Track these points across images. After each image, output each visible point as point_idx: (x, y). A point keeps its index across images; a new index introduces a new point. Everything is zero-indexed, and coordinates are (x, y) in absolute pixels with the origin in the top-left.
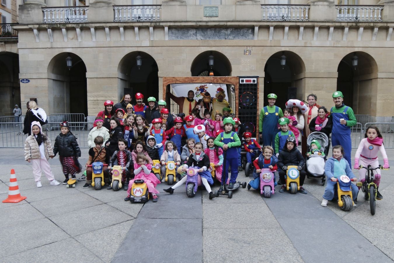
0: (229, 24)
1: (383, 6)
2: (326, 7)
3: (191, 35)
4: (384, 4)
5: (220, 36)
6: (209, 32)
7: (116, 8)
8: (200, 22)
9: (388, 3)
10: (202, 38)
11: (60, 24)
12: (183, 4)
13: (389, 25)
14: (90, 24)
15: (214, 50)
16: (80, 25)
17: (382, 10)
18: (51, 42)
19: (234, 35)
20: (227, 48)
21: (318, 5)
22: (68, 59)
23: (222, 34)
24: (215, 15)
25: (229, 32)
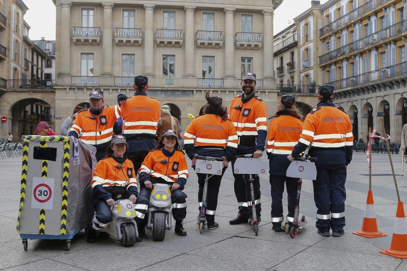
0: (180, 89)
1: (263, 80)
2: (233, 80)
3: (158, 94)
4: (264, 79)
5: (174, 95)
6: (169, 93)
7: (115, 78)
8: (164, 88)
9: (265, 78)
10: (165, 96)
11: (83, 86)
12: (154, 77)
13: (265, 91)
14: (101, 87)
15: (171, 103)
16: (95, 88)
17: (263, 82)
18: (77, 96)
19: (182, 95)
20: (178, 102)
21: (228, 79)
22: (85, 106)
23: (176, 94)
24: (172, 84)
25: (180, 93)
